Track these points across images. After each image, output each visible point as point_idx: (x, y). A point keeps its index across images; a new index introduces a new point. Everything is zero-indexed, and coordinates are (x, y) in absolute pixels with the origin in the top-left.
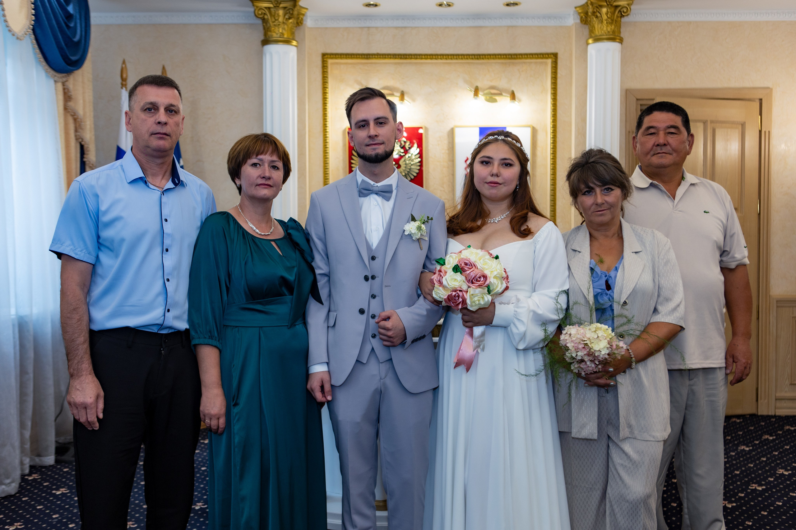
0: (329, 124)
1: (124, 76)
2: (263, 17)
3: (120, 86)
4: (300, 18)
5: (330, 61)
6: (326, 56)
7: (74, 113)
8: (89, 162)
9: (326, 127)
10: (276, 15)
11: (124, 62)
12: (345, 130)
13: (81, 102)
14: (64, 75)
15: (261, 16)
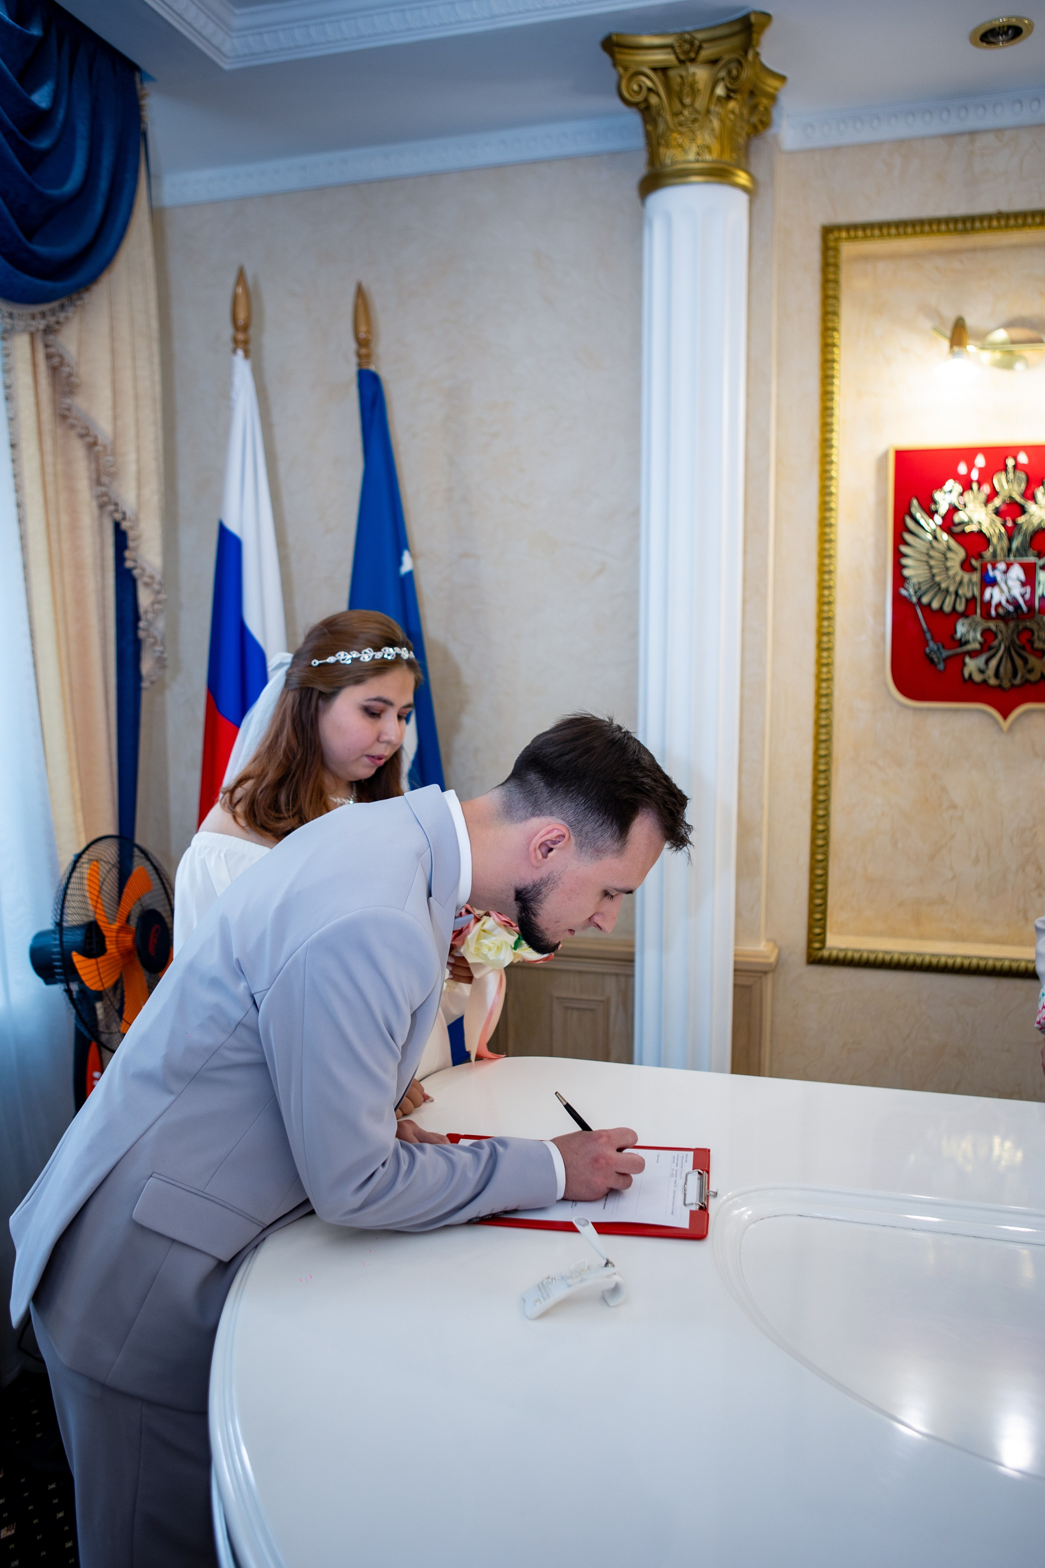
0: (837, 438)
1: (242, 316)
2: (646, 100)
3: (231, 345)
4: (761, 108)
5: (848, 249)
6: (836, 234)
7: (87, 428)
8: (143, 570)
9: (831, 447)
10: (687, 90)
11: (241, 277)
12: (885, 455)
13: (104, 394)
14: (37, 309)
15: (639, 98)
